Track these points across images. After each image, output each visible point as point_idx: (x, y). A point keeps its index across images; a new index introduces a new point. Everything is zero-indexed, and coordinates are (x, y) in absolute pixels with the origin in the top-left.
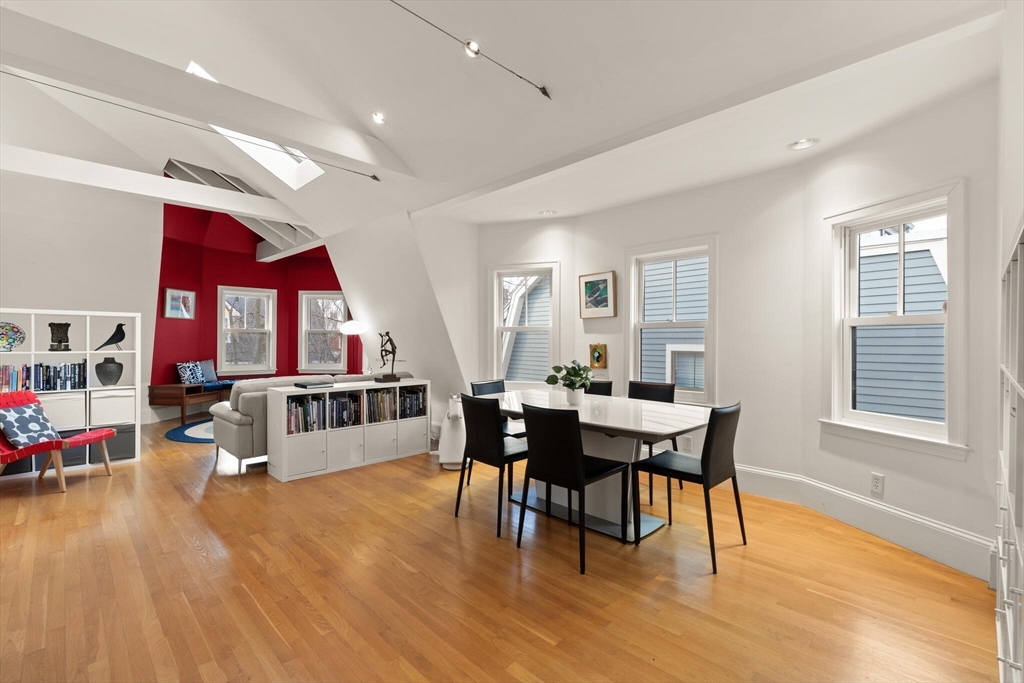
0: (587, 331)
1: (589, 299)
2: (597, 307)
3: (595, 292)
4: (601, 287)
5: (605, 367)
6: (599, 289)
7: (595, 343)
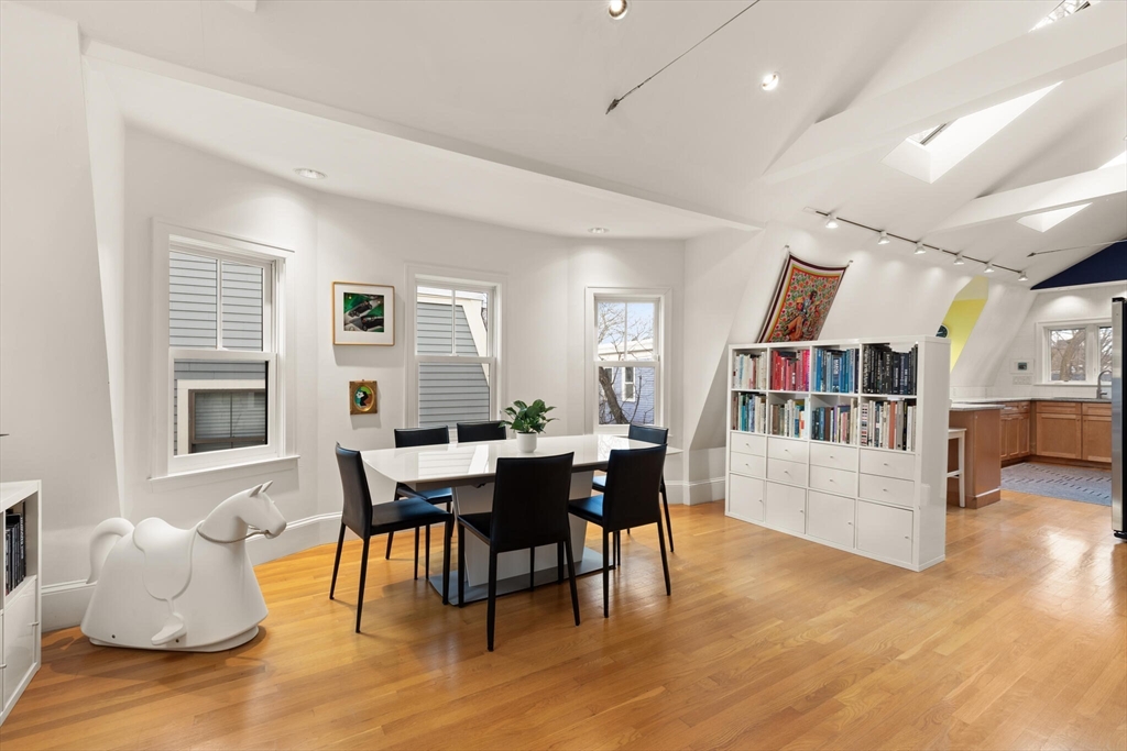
0: (340, 361)
1: (351, 318)
2: (363, 329)
3: (364, 311)
4: (373, 304)
5: (374, 411)
6: (368, 307)
7: (357, 379)
